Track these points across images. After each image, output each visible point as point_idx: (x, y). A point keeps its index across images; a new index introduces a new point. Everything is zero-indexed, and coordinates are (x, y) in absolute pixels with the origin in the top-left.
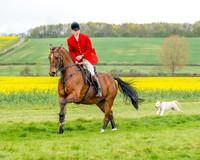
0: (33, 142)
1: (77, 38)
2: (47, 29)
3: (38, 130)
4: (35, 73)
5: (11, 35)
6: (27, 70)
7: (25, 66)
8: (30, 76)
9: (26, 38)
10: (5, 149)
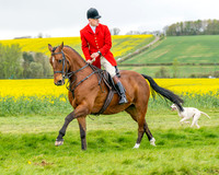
0: (172, 150)
1: (94, 29)
2: (184, 26)
3: (178, 137)
4: (171, 74)
5: (145, 33)
6: (162, 71)
7: (160, 67)
8: (165, 77)
9: (162, 37)
10: (142, 158)
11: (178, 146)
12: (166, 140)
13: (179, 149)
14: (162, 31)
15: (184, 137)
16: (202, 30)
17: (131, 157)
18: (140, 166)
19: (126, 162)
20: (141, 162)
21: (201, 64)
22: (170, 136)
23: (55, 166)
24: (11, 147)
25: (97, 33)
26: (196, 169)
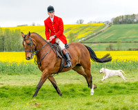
0: (117, 96)
1: (52, 19)
2: (124, 18)
3: (121, 88)
4: (116, 48)
6: (110, 47)
7: (109, 44)
8: (112, 50)
9: (110, 25)
10: (98, 101)
11: (121, 93)
12: (113, 90)
13: (121, 96)
14: (110, 21)
15: (124, 88)
16: (135, 20)
17: (91, 101)
18: (97, 106)
19: (88, 104)
20: (98, 104)
21: (135, 42)
22: (116, 87)
23: (43, 106)
24: (16, 94)
25: (54, 22)
26: (133, 108)
